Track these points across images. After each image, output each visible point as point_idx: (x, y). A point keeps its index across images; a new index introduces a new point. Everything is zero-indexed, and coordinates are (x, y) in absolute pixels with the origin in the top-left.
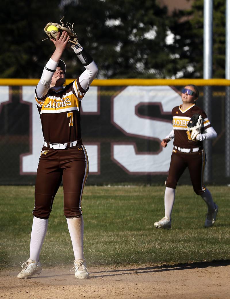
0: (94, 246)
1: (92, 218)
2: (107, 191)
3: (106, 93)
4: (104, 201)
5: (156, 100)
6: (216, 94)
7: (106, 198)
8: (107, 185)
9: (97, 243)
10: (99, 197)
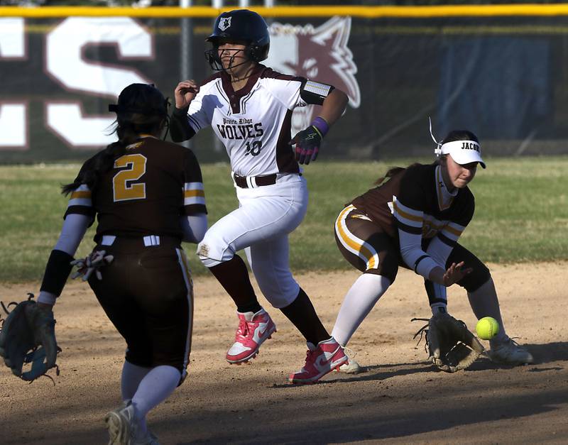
0: (20, 254)
1: (18, 213)
2: (38, 173)
3: (36, 29)
4: (35, 188)
5: (110, 38)
6: (200, 30)
7: (39, 183)
8: (39, 163)
9: (26, 249)
10: (28, 182)
